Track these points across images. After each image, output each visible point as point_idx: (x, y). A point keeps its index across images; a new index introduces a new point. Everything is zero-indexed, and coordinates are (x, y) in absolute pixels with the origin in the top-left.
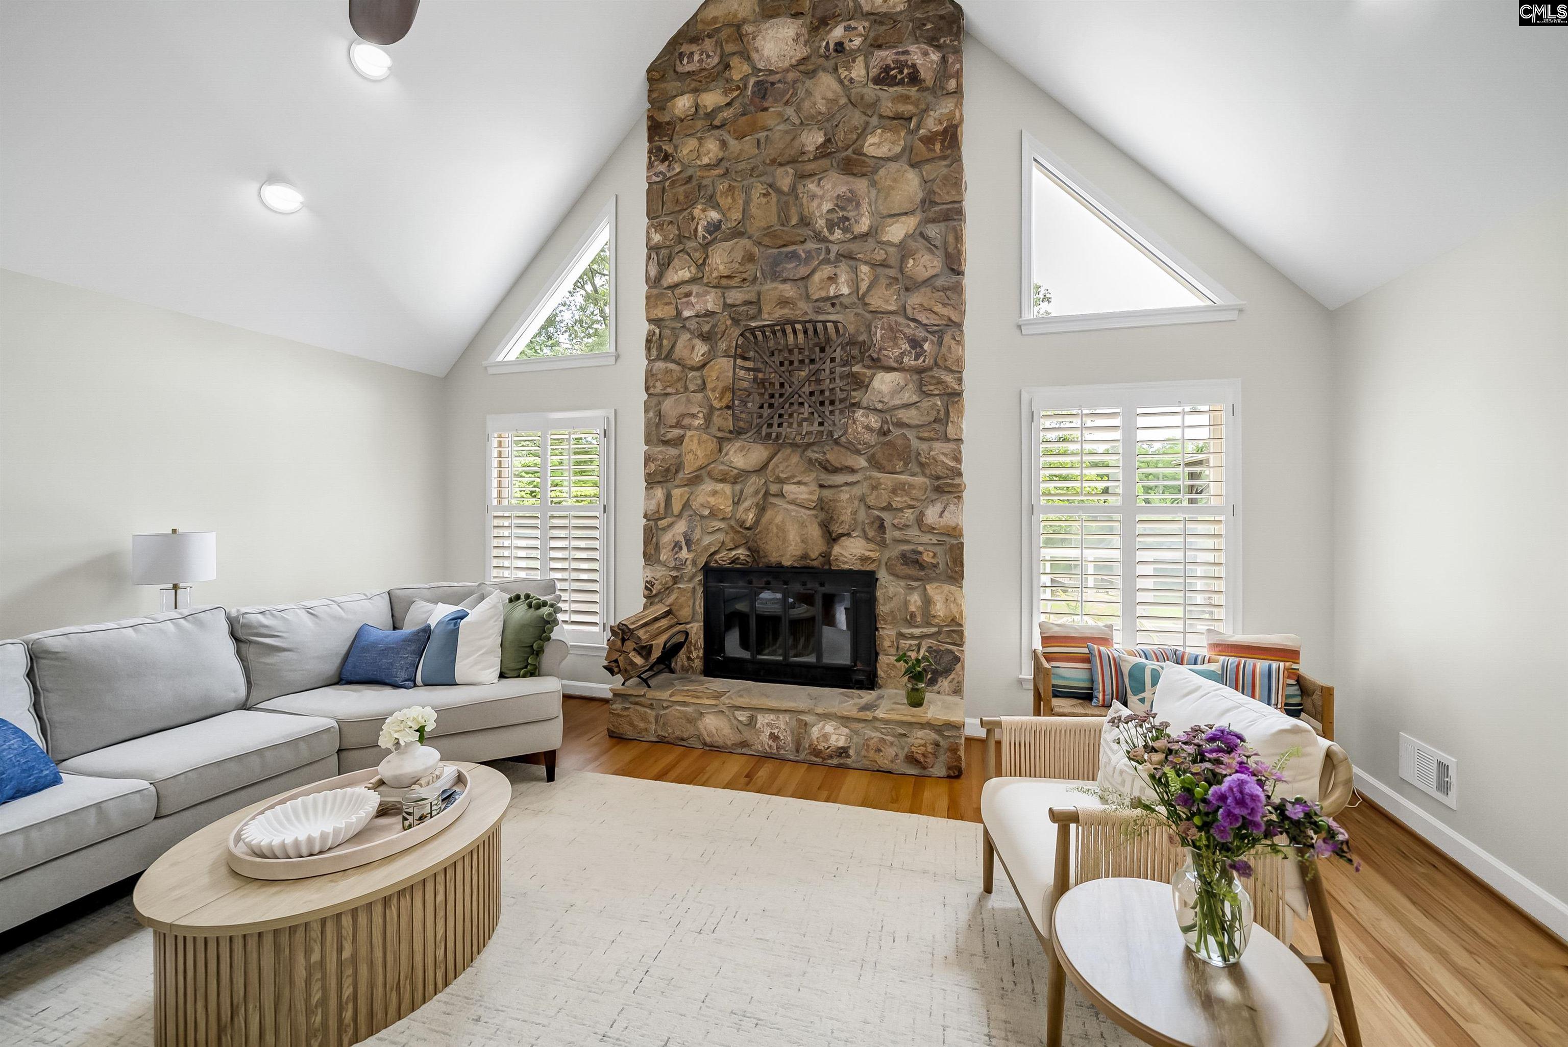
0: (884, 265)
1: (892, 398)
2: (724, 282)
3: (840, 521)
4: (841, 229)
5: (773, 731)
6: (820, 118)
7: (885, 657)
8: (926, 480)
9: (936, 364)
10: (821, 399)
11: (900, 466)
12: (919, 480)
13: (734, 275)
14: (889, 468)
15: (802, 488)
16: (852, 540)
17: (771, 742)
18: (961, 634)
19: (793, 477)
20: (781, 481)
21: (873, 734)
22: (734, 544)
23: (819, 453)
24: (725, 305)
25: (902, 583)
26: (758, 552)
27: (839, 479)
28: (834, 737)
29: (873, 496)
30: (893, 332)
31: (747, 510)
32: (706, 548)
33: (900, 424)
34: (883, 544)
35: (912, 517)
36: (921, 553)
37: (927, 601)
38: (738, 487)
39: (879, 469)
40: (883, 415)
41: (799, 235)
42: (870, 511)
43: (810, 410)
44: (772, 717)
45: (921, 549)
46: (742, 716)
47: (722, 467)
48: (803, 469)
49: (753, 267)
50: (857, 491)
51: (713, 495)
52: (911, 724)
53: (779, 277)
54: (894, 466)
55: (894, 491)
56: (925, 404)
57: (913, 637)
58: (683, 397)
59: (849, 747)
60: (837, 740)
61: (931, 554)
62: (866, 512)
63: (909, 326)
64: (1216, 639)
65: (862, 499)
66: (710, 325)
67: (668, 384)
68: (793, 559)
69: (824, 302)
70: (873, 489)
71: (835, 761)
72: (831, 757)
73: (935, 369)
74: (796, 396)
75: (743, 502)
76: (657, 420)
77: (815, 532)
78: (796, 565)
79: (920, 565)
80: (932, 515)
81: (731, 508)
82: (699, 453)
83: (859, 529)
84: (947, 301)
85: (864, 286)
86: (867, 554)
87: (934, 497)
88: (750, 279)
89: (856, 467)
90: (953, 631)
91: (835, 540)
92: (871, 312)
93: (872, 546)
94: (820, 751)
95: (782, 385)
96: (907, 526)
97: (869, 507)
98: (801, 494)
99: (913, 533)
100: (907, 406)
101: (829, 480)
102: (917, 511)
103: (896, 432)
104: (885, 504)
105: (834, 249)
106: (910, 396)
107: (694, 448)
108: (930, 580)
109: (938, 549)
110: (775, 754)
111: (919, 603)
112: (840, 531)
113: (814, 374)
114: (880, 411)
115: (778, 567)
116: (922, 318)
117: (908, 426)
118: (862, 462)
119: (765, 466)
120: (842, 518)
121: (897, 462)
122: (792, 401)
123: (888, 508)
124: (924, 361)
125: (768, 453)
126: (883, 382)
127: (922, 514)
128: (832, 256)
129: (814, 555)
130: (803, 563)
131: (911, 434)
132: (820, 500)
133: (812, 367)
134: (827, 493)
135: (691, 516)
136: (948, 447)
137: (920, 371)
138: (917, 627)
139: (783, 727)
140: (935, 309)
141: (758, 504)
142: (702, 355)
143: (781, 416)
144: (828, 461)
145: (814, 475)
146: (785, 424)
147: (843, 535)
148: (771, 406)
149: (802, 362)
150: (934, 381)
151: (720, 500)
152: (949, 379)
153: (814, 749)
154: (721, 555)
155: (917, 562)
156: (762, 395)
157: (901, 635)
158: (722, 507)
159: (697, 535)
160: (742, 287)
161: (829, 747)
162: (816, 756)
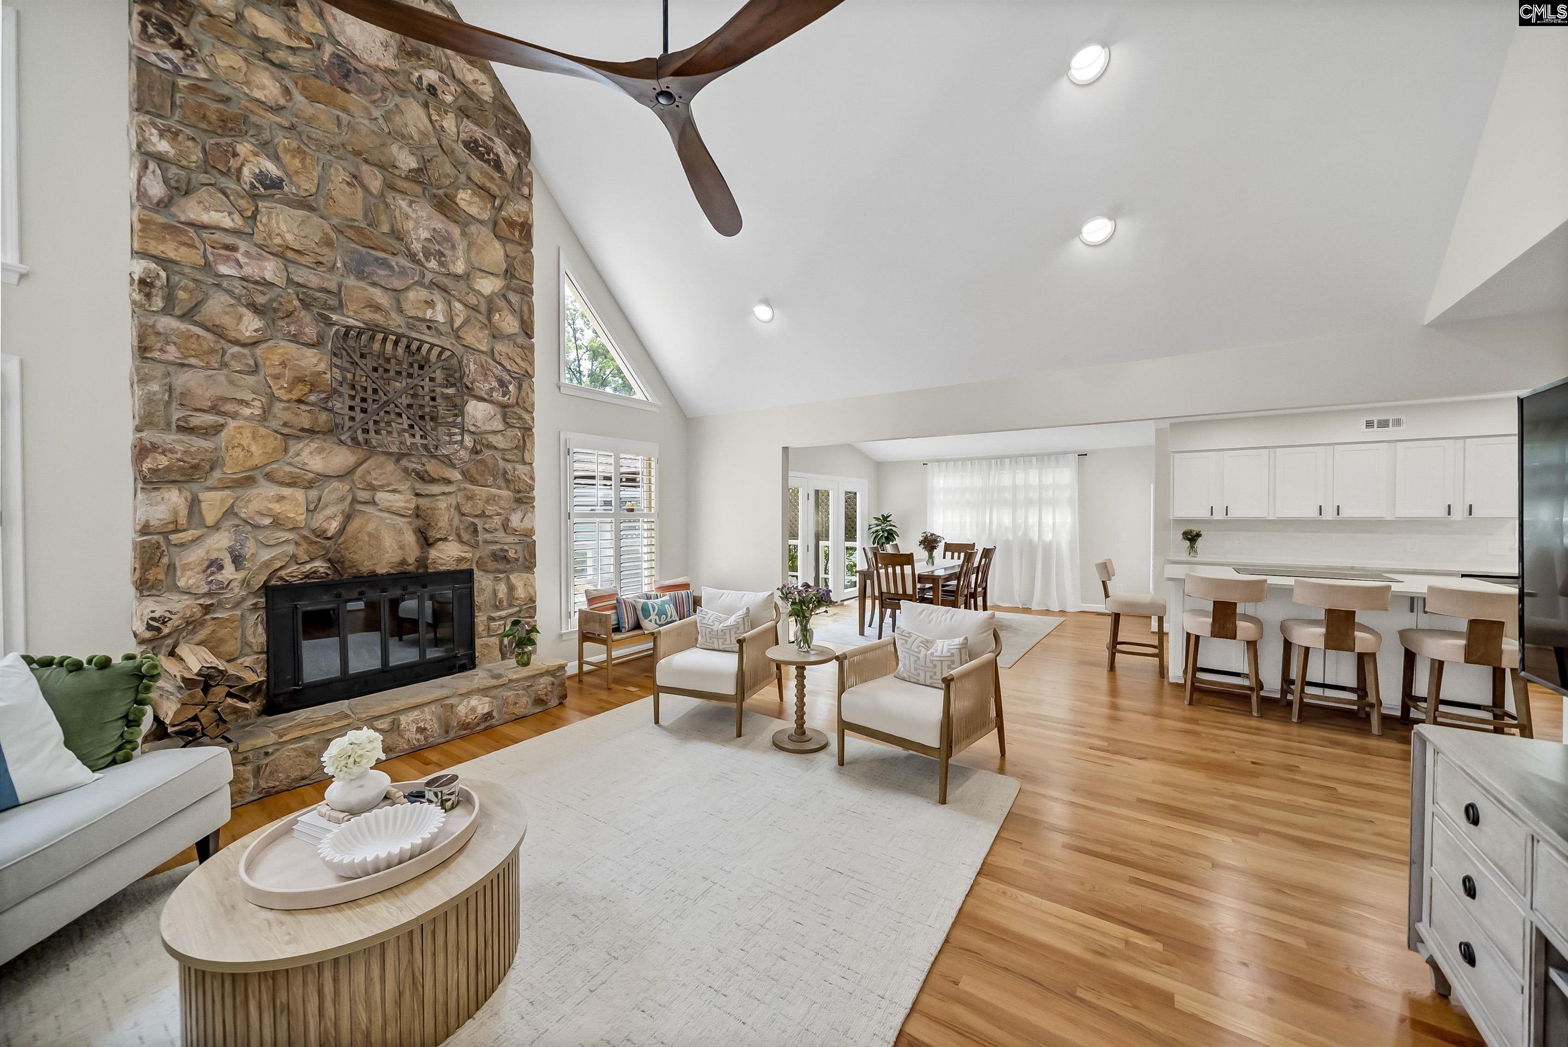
0: (475, 309)
1: (484, 423)
2: (290, 255)
3: (437, 527)
4: (436, 261)
5: (419, 725)
6: (411, 142)
7: (478, 640)
8: (510, 493)
9: (517, 403)
10: (420, 413)
11: (490, 480)
12: (505, 493)
13: (305, 252)
14: (482, 481)
15: (397, 496)
16: (447, 543)
17: (418, 736)
18: (534, 608)
19: (389, 484)
20: (373, 488)
21: (509, 694)
22: (309, 556)
23: (417, 463)
24: (289, 280)
25: (491, 576)
26: (343, 563)
27: (436, 489)
28: (480, 707)
29: (469, 505)
30: (485, 371)
31: (331, 518)
32: (266, 564)
33: (490, 446)
34: (475, 546)
35: (499, 523)
36: (507, 551)
37: (511, 588)
38: (313, 494)
39: (472, 482)
40: (474, 436)
41: (391, 246)
42: (464, 518)
43: (409, 422)
44: (416, 712)
45: (506, 547)
46: (384, 724)
47: (288, 469)
48: (399, 478)
49: (330, 253)
50: (452, 500)
51: (278, 501)
52: (534, 676)
53: (367, 277)
54: (486, 480)
55: (487, 502)
56: (510, 433)
57: (501, 618)
58: (221, 376)
59: (492, 711)
60: (483, 708)
61: (514, 551)
62: (459, 519)
63: (496, 367)
64: (659, 585)
65: (458, 507)
66: (267, 297)
67: (193, 353)
68: (390, 565)
69: (417, 321)
70: (468, 499)
71: (482, 727)
72: (478, 725)
73: (516, 407)
74: (392, 406)
75: (323, 509)
76: (166, 397)
77: (410, 538)
78: (392, 571)
79: (506, 559)
80: (515, 520)
81: (303, 517)
82: (253, 448)
83: (454, 533)
84: (525, 357)
85: (458, 322)
86: (463, 555)
87: (514, 507)
88: (329, 265)
89: (453, 479)
90: (530, 607)
91: (430, 545)
92: (464, 345)
93: (466, 548)
94: (469, 723)
95: (375, 391)
96: (496, 530)
97: (463, 515)
98: (397, 502)
99: (500, 535)
100: (495, 432)
101: (426, 489)
102: (503, 518)
103: (487, 453)
104: (480, 512)
105: (429, 276)
106: (498, 425)
107: (245, 443)
108: (512, 571)
109: (518, 547)
110: (423, 745)
111: (506, 591)
112: (438, 536)
113: (412, 388)
114: (473, 433)
115: (370, 576)
116: (506, 363)
117: (496, 448)
118: (456, 476)
119: (351, 472)
120: (440, 525)
121: (489, 477)
122: (387, 409)
123: (482, 515)
124: (509, 399)
125: (356, 458)
126: (476, 409)
127: (507, 520)
128: (427, 281)
129: (411, 560)
130: (399, 569)
131: (498, 455)
132: (417, 507)
133: (409, 380)
134: (422, 501)
135: (237, 526)
136: (526, 468)
137: (504, 406)
138: (503, 610)
139: (428, 717)
140: (517, 360)
141: (343, 511)
142: (255, 331)
143: (376, 422)
144: (426, 471)
145: (409, 484)
146: (384, 432)
147: (440, 539)
148: (364, 411)
149: (399, 373)
150: (516, 417)
151: (288, 507)
152: (526, 416)
153: (462, 724)
154: (289, 571)
155: (505, 557)
156: (353, 398)
157: (492, 619)
158: (291, 515)
159: (250, 548)
160: (315, 270)
161: (476, 717)
162: (465, 730)
